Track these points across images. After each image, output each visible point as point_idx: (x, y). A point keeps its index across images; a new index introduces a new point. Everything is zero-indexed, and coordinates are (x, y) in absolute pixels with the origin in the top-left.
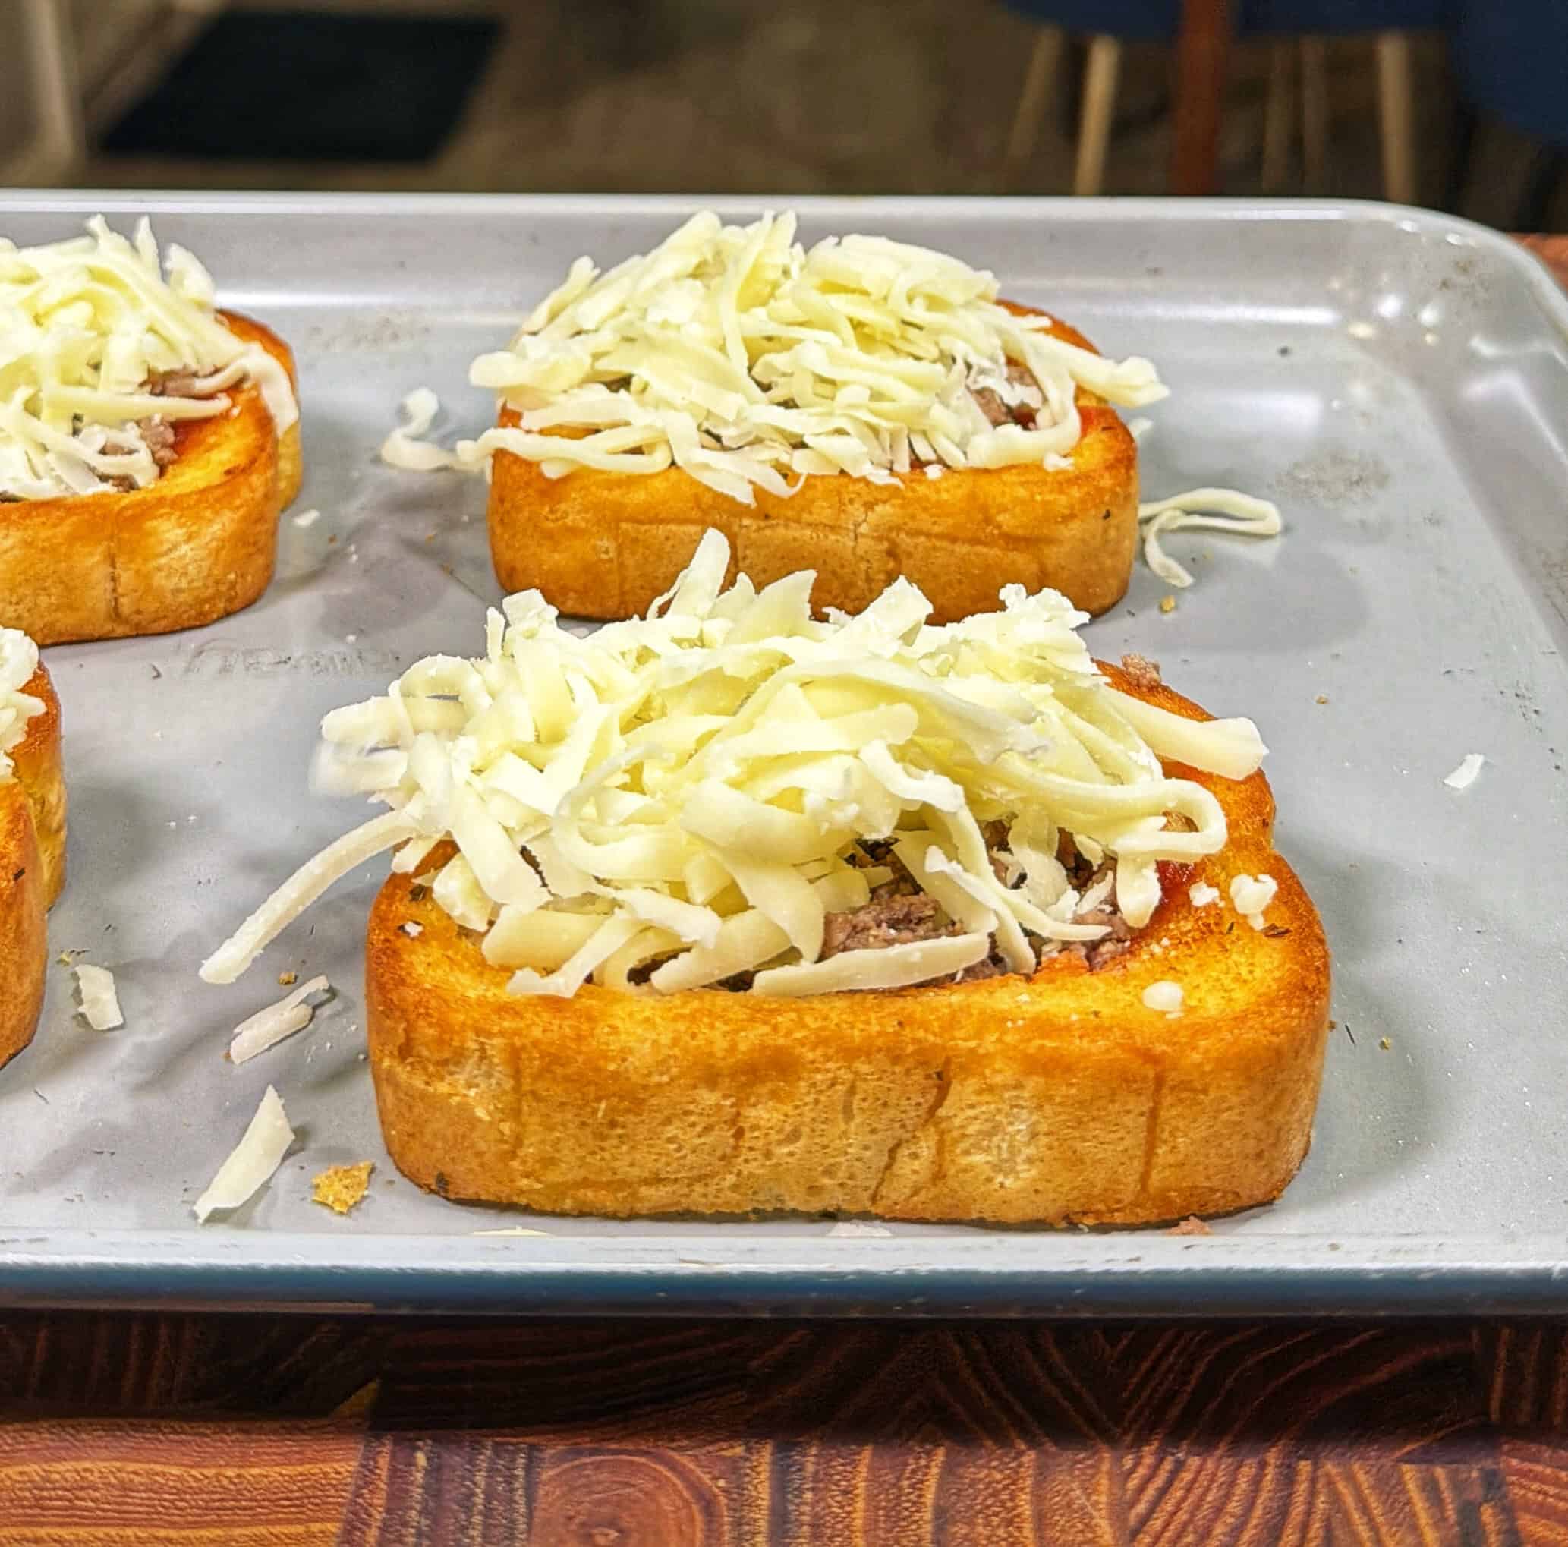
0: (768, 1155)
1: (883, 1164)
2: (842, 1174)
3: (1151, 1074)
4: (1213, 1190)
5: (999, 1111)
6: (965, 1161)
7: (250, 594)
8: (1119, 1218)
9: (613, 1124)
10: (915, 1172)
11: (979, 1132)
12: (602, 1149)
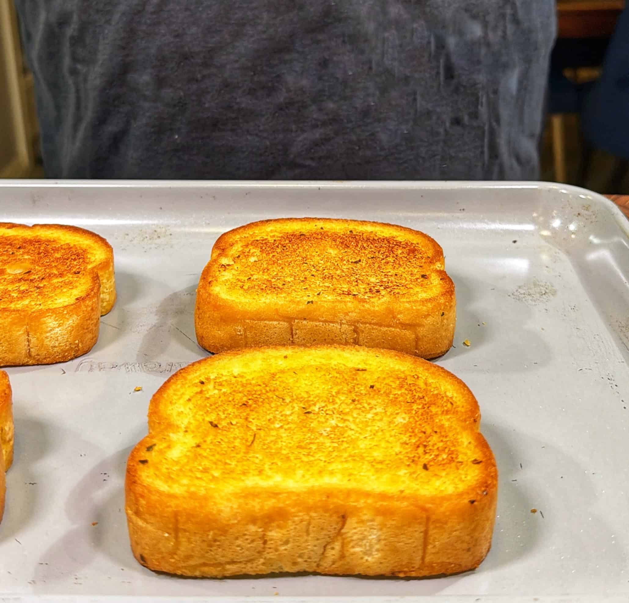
0: (277, 550)
1: (321, 552)
2: (306, 557)
3: (424, 516)
4: (450, 563)
5: (365, 530)
6: (352, 550)
7: (86, 349)
8: (414, 574)
9: (215, 541)
10: (334, 555)
11: (358, 539)
12: (211, 550)
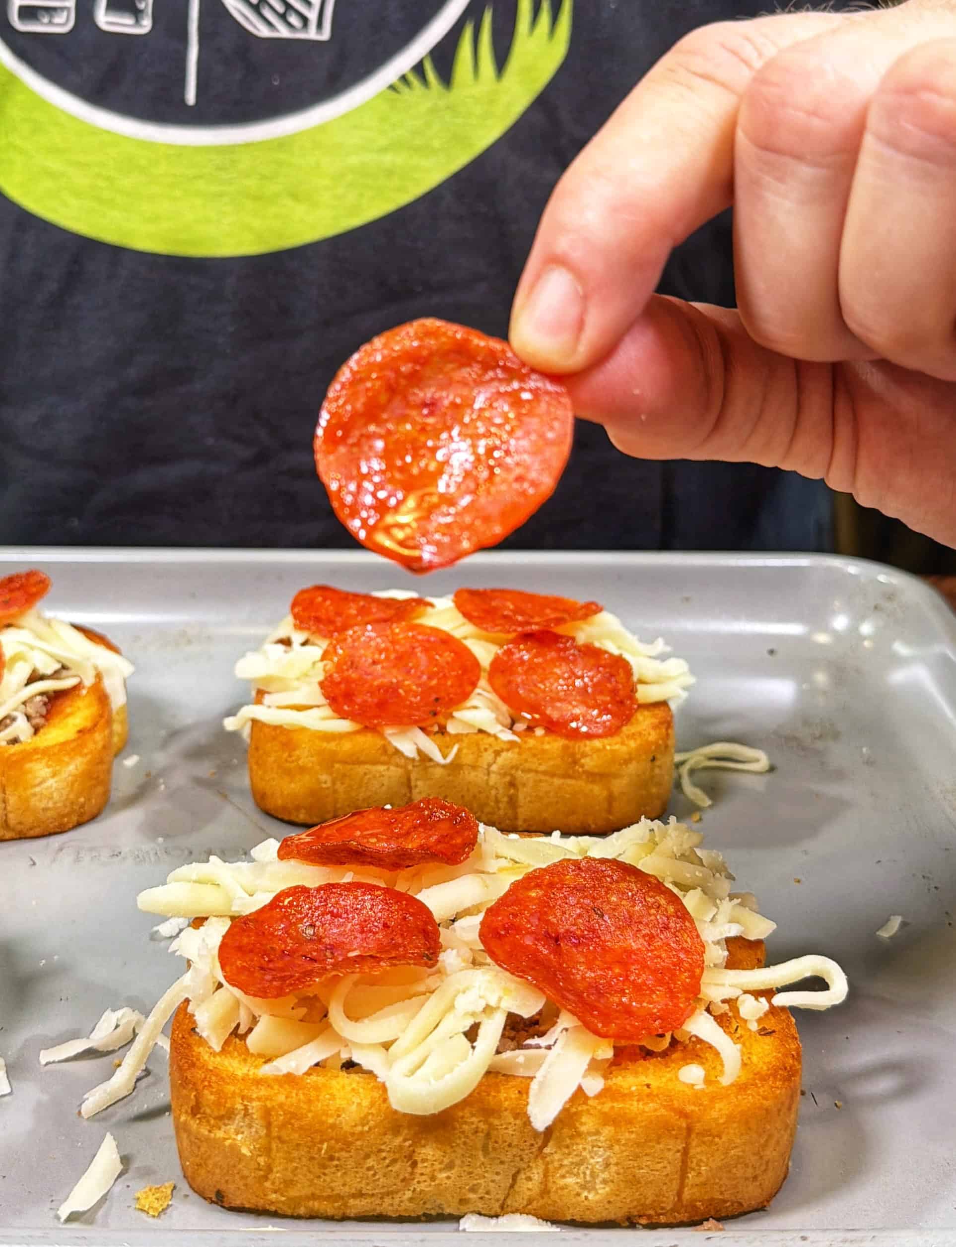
0: (433, 1178)
1: (508, 1185)
2: (481, 1191)
3: (684, 1125)
4: (725, 1201)
5: (584, 1149)
6: (562, 1182)
7: (95, 811)
8: (663, 1219)
9: (332, 1158)
10: (529, 1189)
11: (572, 1163)
12: (324, 1174)
